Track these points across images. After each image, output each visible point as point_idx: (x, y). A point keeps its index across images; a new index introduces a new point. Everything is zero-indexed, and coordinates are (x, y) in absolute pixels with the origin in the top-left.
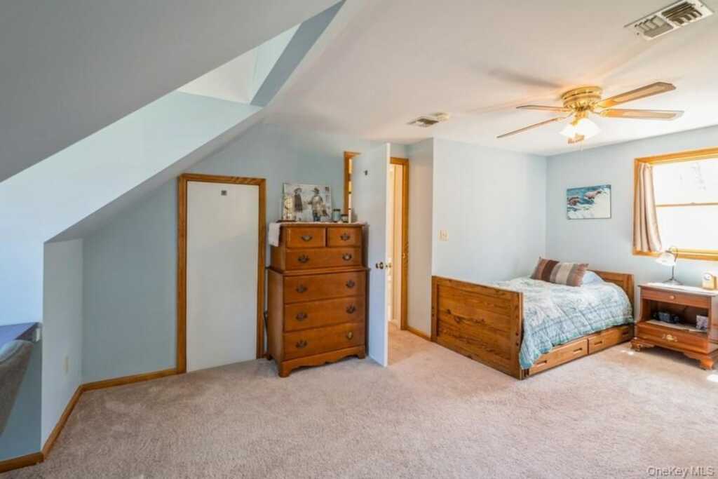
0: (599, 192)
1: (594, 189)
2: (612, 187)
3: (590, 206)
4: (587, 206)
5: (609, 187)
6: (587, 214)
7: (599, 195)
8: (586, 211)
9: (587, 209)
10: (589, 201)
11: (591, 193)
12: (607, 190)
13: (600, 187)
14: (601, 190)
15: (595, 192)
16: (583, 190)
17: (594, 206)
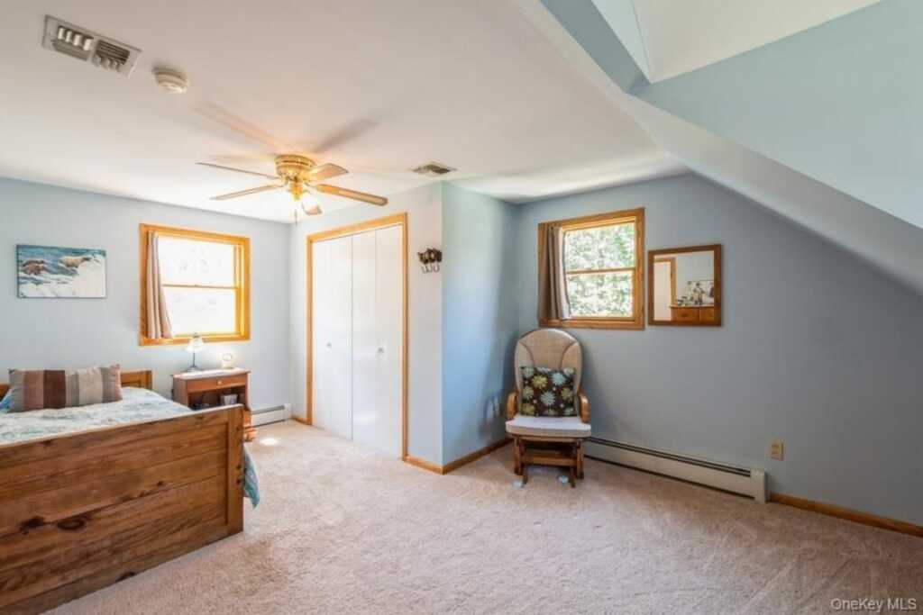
0: (87, 259)
1: (76, 252)
2: (107, 253)
3: (70, 277)
4: (63, 277)
5: (103, 253)
6: (64, 290)
7: (86, 263)
8: (62, 286)
9: (64, 283)
10: (70, 270)
11: (71, 259)
12: (99, 257)
13: (87, 251)
14: (90, 256)
15: (80, 258)
16: (57, 252)
17: (76, 279)
